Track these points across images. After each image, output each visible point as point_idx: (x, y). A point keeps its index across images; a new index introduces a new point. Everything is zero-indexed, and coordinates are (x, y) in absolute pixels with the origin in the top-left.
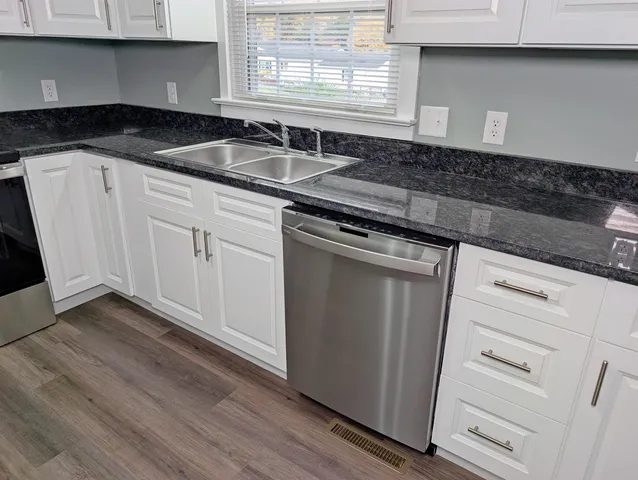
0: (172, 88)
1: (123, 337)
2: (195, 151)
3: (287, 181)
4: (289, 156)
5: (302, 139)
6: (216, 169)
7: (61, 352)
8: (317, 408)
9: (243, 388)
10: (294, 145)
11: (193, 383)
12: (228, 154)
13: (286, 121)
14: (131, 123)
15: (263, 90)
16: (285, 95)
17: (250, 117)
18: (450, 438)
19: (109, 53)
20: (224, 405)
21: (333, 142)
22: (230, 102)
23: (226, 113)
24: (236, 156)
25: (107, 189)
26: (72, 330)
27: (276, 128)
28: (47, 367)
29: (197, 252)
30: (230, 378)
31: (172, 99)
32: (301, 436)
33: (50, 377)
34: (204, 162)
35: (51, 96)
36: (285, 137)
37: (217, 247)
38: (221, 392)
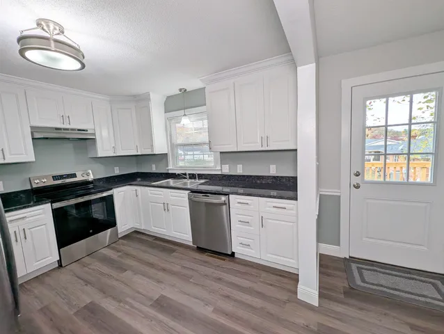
0: (154, 166)
1: (141, 241)
2: (163, 182)
3: (189, 187)
4: (189, 181)
5: (192, 176)
6: (168, 186)
7: (122, 248)
8: (201, 250)
9: (181, 249)
10: (190, 178)
11: (164, 250)
12: (171, 182)
13: (188, 172)
14: (139, 177)
15: (181, 164)
16: (187, 165)
17: (177, 172)
18: (237, 248)
19: (134, 158)
20: (174, 254)
21: (201, 176)
22: (172, 168)
23: (170, 172)
24: (174, 183)
25: (137, 196)
26: (125, 242)
27: (185, 174)
28: (118, 251)
29: (165, 210)
30: (176, 247)
31: (154, 169)
32: (197, 257)
33: (120, 254)
34: (165, 185)
35: (117, 171)
36: (188, 176)
37: (170, 207)
38: (174, 251)
